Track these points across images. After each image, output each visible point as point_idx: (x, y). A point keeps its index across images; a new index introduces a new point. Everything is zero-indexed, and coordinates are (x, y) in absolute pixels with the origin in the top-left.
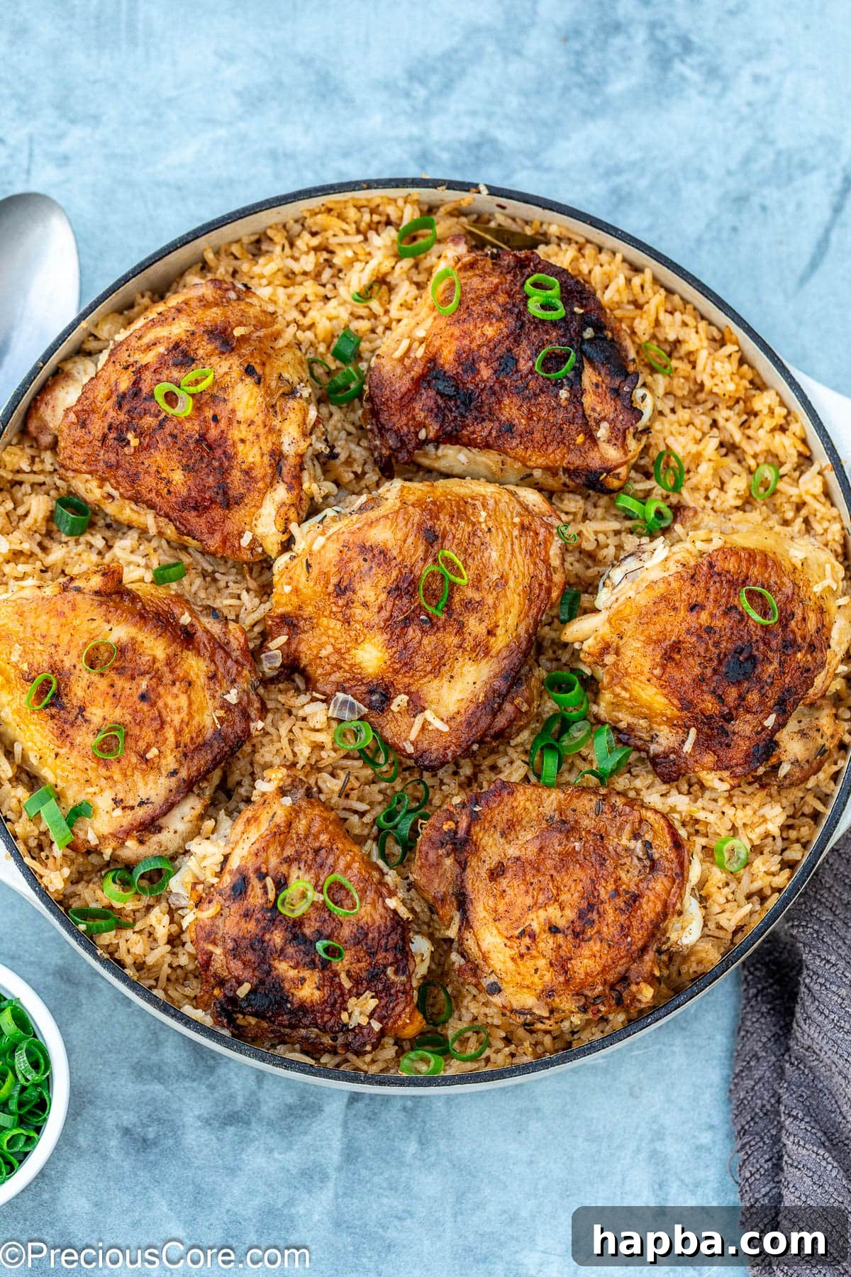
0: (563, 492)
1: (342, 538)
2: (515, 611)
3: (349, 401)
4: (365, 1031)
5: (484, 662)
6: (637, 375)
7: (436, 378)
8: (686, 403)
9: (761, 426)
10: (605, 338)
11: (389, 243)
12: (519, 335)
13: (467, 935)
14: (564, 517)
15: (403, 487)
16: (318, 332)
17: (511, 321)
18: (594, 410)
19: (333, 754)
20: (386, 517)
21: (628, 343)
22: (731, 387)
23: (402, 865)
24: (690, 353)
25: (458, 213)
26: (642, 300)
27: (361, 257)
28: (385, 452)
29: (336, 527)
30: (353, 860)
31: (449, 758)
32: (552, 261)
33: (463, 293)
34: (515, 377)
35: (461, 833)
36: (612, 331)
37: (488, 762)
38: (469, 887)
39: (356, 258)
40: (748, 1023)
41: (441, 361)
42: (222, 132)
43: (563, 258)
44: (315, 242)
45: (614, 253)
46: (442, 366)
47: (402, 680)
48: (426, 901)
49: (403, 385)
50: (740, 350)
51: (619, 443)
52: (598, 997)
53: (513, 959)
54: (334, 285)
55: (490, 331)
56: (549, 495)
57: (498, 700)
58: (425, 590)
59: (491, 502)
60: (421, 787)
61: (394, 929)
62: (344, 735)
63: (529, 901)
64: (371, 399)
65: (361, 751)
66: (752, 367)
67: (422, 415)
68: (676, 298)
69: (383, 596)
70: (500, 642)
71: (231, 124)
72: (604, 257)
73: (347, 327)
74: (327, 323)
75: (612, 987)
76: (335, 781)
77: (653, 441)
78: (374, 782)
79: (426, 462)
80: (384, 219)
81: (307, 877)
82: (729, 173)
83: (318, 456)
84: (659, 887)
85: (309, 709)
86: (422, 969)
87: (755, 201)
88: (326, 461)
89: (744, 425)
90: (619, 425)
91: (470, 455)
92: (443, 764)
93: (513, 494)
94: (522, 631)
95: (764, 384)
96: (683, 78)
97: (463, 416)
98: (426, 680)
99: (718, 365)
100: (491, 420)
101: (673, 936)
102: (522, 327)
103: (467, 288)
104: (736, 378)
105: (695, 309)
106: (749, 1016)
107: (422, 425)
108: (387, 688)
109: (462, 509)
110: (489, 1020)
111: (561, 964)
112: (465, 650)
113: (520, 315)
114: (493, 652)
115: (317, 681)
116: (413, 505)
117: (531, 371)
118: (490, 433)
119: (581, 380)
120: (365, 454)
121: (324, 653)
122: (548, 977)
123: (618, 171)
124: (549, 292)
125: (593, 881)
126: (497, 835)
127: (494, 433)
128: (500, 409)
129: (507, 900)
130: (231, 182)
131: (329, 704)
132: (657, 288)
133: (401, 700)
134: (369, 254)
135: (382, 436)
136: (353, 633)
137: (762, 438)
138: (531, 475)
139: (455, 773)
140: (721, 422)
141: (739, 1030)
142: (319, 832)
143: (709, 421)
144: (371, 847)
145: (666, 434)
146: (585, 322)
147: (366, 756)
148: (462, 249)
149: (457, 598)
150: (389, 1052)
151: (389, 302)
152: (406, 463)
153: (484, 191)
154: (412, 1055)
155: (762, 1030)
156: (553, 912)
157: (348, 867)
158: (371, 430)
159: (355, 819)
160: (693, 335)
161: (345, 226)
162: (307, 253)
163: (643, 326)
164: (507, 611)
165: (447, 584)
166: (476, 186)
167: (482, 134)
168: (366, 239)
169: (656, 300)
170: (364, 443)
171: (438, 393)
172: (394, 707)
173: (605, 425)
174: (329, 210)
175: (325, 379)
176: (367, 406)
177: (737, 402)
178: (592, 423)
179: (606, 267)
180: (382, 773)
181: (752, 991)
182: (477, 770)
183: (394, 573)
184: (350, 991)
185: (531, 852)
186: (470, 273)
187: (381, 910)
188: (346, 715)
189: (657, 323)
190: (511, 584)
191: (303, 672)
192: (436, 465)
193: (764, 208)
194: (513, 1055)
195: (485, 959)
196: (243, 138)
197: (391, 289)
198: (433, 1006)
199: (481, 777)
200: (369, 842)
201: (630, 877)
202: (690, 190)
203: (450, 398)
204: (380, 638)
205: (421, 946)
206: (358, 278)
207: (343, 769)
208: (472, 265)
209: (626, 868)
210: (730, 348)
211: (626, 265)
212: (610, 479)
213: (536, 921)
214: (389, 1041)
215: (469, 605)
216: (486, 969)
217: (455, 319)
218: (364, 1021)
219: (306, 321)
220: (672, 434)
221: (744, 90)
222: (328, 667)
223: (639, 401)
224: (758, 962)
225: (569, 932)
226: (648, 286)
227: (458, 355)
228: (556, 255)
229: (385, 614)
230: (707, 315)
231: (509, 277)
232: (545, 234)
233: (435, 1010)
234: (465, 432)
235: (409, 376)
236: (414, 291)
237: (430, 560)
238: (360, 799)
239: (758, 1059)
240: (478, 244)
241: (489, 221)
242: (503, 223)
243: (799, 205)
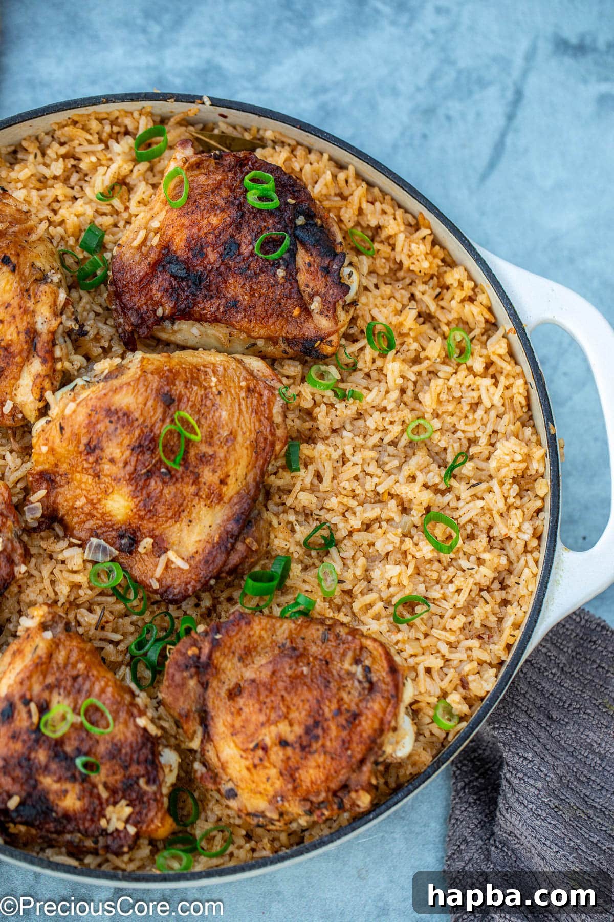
0: (283, 359)
1: (90, 403)
2: (244, 462)
3: (96, 287)
4: (122, 835)
5: (218, 507)
6: (344, 255)
7: (170, 263)
8: (388, 280)
9: (453, 298)
10: (316, 224)
11: (127, 150)
12: (240, 223)
13: (209, 747)
14: (284, 380)
15: (143, 358)
16: (68, 227)
17: (234, 213)
18: (307, 286)
19: (89, 592)
20: (129, 384)
21: (335, 229)
22: (426, 265)
23: (151, 687)
24: (390, 237)
25: (186, 122)
26: (346, 193)
27: (104, 162)
28: (128, 328)
29: (84, 394)
30: (107, 685)
31: (190, 592)
32: (269, 161)
33: (191, 189)
34: (237, 260)
35: (204, 658)
36: (321, 218)
37: (225, 595)
38: (210, 705)
39: (99, 163)
40: (458, 812)
41: (174, 248)
43: (279, 158)
44: (63, 150)
45: (322, 154)
46: (175, 252)
47: (147, 525)
48: (173, 717)
49: (141, 269)
50: (432, 233)
51: (330, 314)
52: (323, 802)
53: (248, 769)
54: (81, 187)
55: (214, 221)
56: (272, 361)
57: (231, 540)
58: (165, 446)
59: (221, 369)
60: (168, 618)
61: (144, 745)
62: (99, 575)
63: (262, 718)
64: (114, 283)
65: (114, 588)
66: (443, 247)
67: (159, 295)
68: (376, 190)
69: (128, 453)
70: (231, 490)
72: (313, 157)
73: (92, 222)
74: (76, 218)
75: (335, 794)
76: (91, 616)
77: (359, 313)
78: (126, 615)
79: (164, 336)
80: (123, 130)
81: (67, 702)
82: (419, 89)
83: (69, 333)
84: (376, 707)
85: (67, 554)
86: (170, 778)
87: (441, 112)
88: (76, 338)
89: (438, 297)
90: (329, 299)
91: (202, 328)
92: (185, 597)
93: (240, 362)
94: (250, 478)
95: (454, 262)
96: (377, 11)
97: (194, 295)
98: (168, 524)
99: (414, 246)
100: (219, 298)
101: (388, 749)
102: (243, 216)
103: (194, 185)
104: (430, 257)
105: (393, 199)
106: (458, 806)
107: (160, 304)
108: (134, 533)
109: (195, 376)
110: (232, 821)
111: (290, 773)
112: (201, 497)
113: (241, 205)
114: (226, 499)
115: (74, 528)
116: (152, 373)
117: (252, 254)
118: (218, 309)
119: (295, 261)
120: (112, 331)
121: (78, 504)
122: (278, 784)
123: (324, 90)
124: (265, 186)
125: (318, 701)
126: (236, 660)
127: (221, 309)
128: (226, 287)
129: (243, 716)
131: (84, 549)
132: (359, 182)
133: (146, 543)
134: (111, 159)
135: (125, 314)
136: (103, 486)
137: (455, 307)
138: (255, 344)
139: (197, 605)
140: (418, 295)
141: (450, 818)
142: (77, 662)
143: (408, 295)
144: (125, 671)
145: (371, 306)
146: (297, 211)
147: (118, 593)
148: (189, 151)
149: (192, 452)
150: (145, 851)
151: (129, 200)
152: (146, 337)
153: (208, 103)
154: (166, 853)
155: (470, 817)
156: (283, 728)
157: (103, 691)
158: (116, 310)
159: (110, 648)
160: (392, 221)
161: (89, 137)
162: (57, 160)
163: (348, 215)
164: (237, 463)
165: (183, 441)
166: (201, 98)
167: (208, 62)
168: (107, 147)
169: (358, 192)
170: (111, 322)
171: (172, 275)
172: (141, 549)
173: (317, 299)
174: (75, 123)
175: (75, 268)
176: (111, 289)
177: (432, 277)
178: (306, 297)
179: (315, 165)
180: (133, 607)
181: (461, 784)
182: (216, 602)
183: (137, 432)
184: (107, 800)
185: (265, 675)
186: (196, 172)
187: (132, 728)
188: (100, 557)
189: (360, 211)
190: (240, 439)
191: (61, 521)
192: (173, 338)
193: (449, 118)
194: (253, 850)
195: (224, 768)
197: (130, 189)
198: (182, 809)
199: (219, 607)
200: (123, 667)
201: (350, 698)
202: (386, 105)
203: (183, 279)
204: (127, 489)
205: (169, 758)
206: (101, 180)
207: (99, 604)
208: (198, 165)
209: (347, 689)
210: (424, 232)
211: (332, 163)
212: (323, 346)
213: (268, 736)
214: (144, 842)
215: (203, 459)
216: (225, 777)
217: (185, 211)
218: (121, 826)
219: (57, 219)
220: (376, 306)
221: (428, 20)
222: (82, 516)
223: (346, 277)
224: (464, 759)
225: (297, 745)
226: (351, 180)
227: (188, 242)
228: (272, 156)
229: (130, 468)
230: (403, 204)
231: (230, 175)
232: (262, 139)
233: (185, 813)
234: (196, 309)
235: (147, 262)
236: (150, 190)
237: (168, 420)
238: (115, 631)
239: (467, 843)
240: (203, 148)
241: (213, 129)
242: (225, 131)
243: (478, 115)
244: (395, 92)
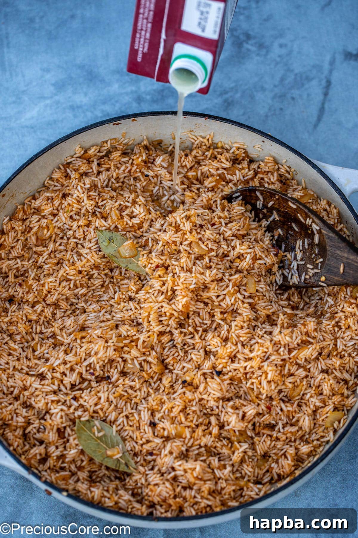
42: (48, 102)
71: (51, 97)
82: (275, 86)
87: (289, 96)
96: (249, 50)
123: (226, 93)
130: (55, 122)
193: (293, 99)
196: (58, 102)
202: (259, 96)
221: (276, 51)
243: (308, 95)
244: (263, 89)
